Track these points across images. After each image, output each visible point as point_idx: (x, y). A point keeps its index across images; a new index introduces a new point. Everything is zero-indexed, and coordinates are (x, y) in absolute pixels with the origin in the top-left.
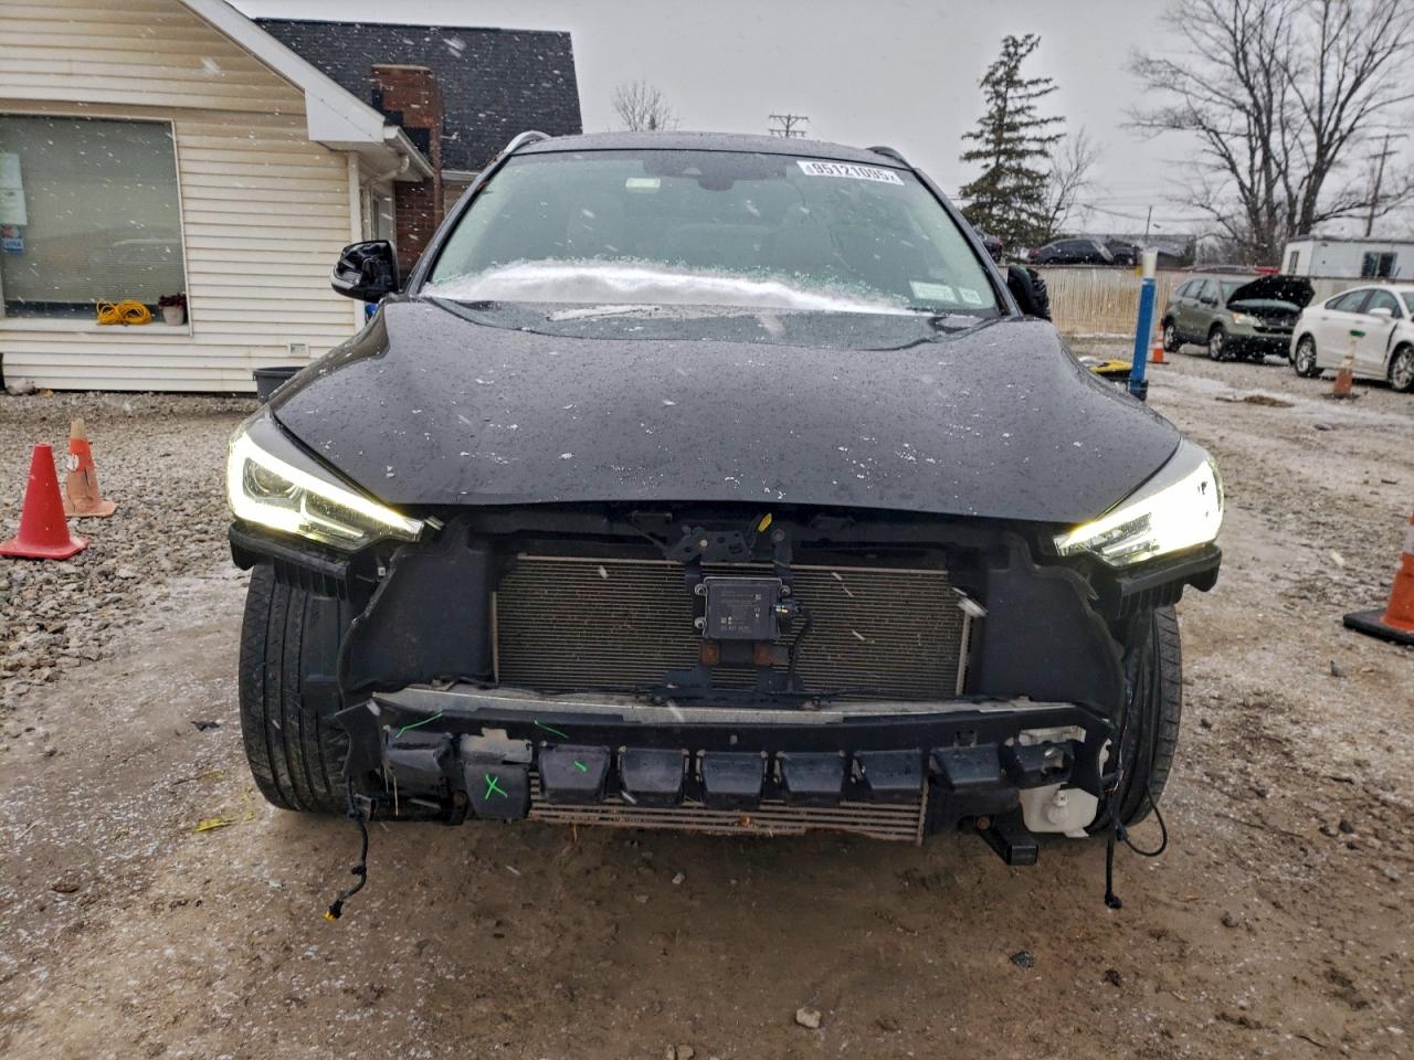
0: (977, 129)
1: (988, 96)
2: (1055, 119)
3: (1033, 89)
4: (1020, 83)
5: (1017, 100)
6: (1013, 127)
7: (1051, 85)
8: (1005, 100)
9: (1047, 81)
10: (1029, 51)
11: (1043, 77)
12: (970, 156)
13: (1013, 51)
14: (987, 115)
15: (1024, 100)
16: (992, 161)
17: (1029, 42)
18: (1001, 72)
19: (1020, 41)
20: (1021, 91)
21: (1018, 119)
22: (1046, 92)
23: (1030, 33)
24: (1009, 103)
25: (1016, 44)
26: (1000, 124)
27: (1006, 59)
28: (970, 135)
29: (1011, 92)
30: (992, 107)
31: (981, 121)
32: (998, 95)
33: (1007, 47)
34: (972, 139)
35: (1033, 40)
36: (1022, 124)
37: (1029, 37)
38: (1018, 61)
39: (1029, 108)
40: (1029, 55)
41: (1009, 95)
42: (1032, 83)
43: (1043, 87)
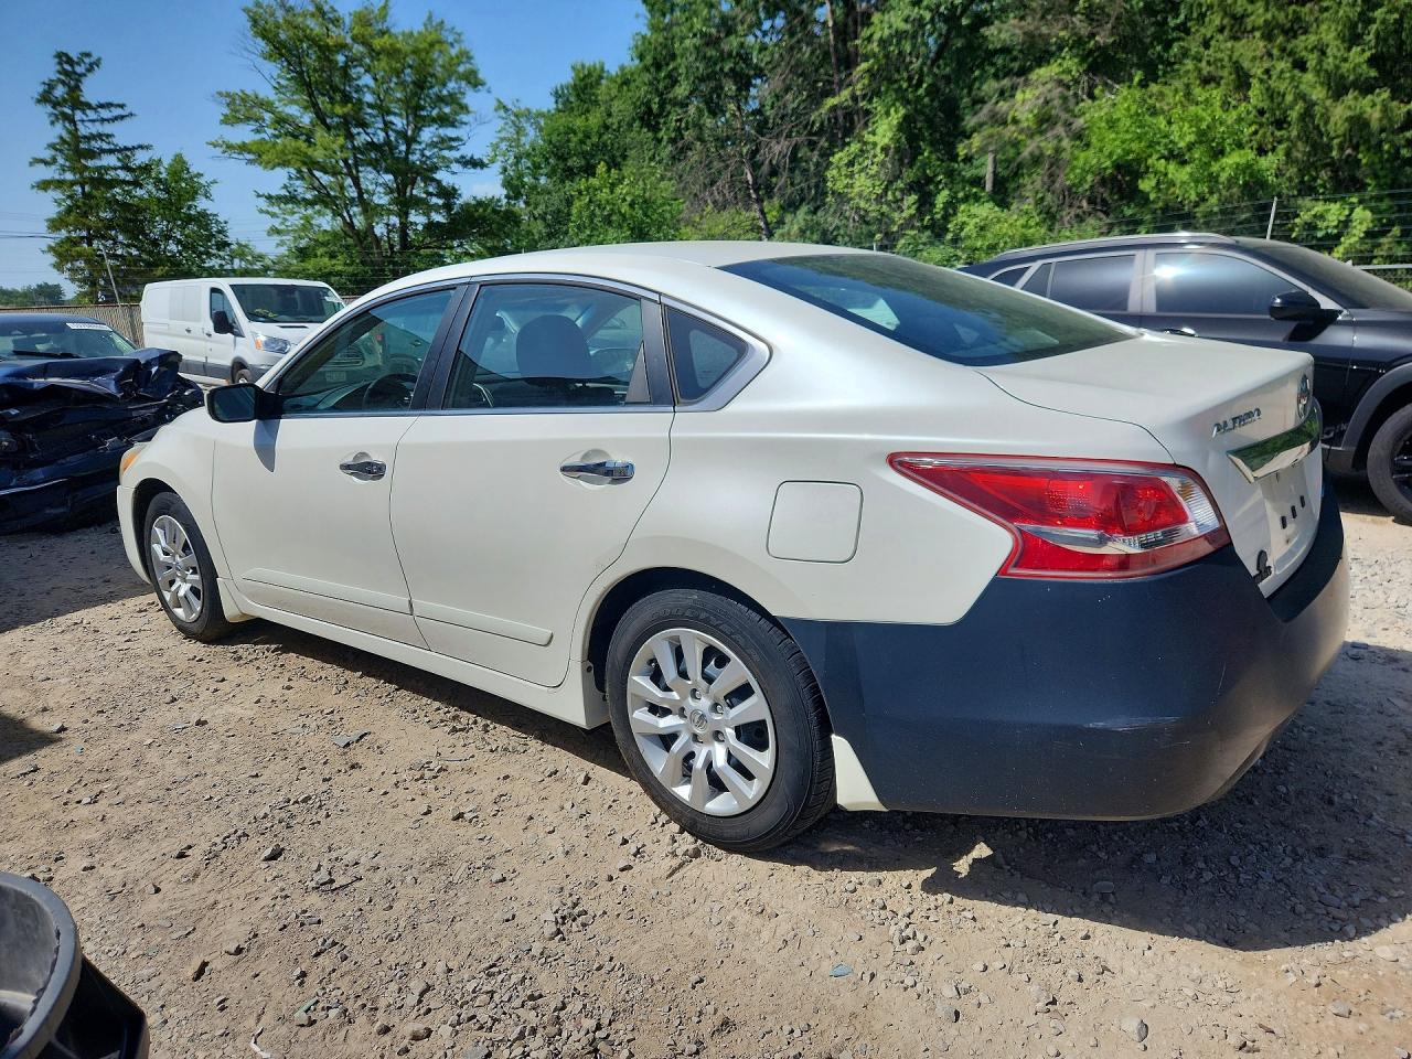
0: (47, 154)
1: (53, 118)
2: (141, 147)
3: (105, 114)
4: (89, 106)
5: (86, 124)
6: (92, 154)
7: (126, 111)
8: (73, 122)
9: (122, 106)
10: (90, 69)
11: (121, 103)
12: (44, 185)
13: (72, 68)
14: (58, 141)
15: (97, 124)
16: (75, 191)
17: (87, 60)
18: (60, 91)
19: (76, 59)
20: (91, 114)
21: (96, 144)
22: (122, 117)
23: (86, 50)
24: (80, 126)
25: (70, 61)
26: (76, 149)
27: (63, 77)
28: (39, 161)
29: (78, 115)
30: (59, 130)
31: (52, 146)
33: (60, 63)
34: (43, 165)
35: (92, 59)
36: (104, 151)
37: (88, 55)
38: (79, 81)
39: (108, 136)
40: (89, 75)
41: (77, 118)
42: (102, 106)
43: (117, 112)
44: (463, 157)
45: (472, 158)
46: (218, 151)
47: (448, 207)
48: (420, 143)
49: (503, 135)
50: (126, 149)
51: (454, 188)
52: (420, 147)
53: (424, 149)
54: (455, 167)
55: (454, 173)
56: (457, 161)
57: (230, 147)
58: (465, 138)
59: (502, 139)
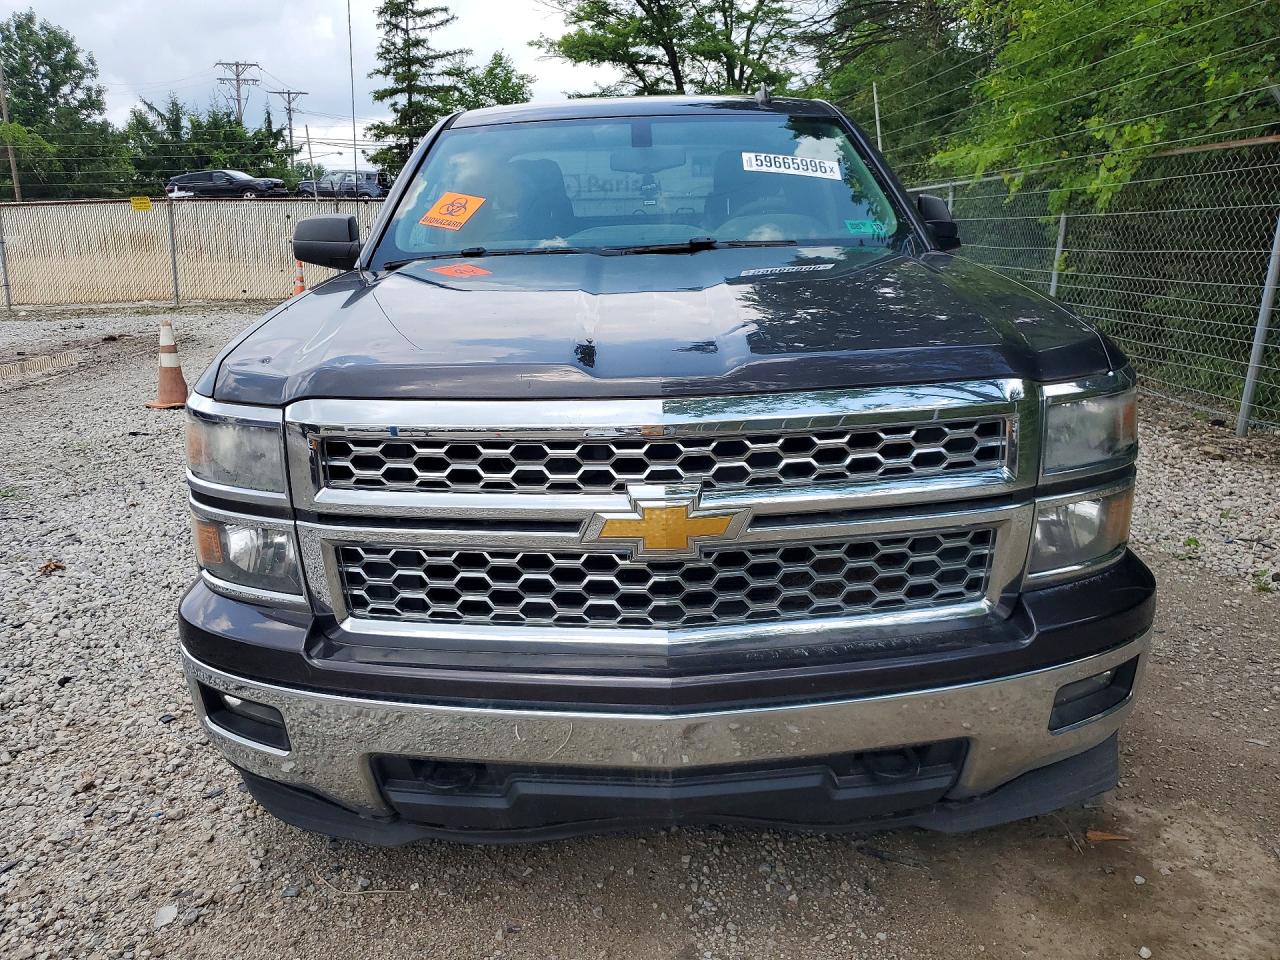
0: (381, 65)
1: (382, 28)
2: (461, 51)
3: (429, 20)
4: (418, 14)
5: (418, 31)
6: (421, 61)
7: (451, 13)
8: (406, 31)
9: (445, 10)
11: (443, 6)
12: (380, 96)
15: (425, 29)
16: (402, 100)
20: (419, 21)
21: (418, 52)
22: (447, 21)
24: (412, 34)
26: (405, 58)
28: (378, 72)
29: (411, 23)
30: (393, 40)
31: (380, 56)
32: (396, 27)
34: (380, 76)
36: (426, 58)
39: (424, 41)
41: (410, 27)
42: (427, 12)
43: (440, 16)
46: (543, 51)
50: (448, 54)
57: (552, 44)
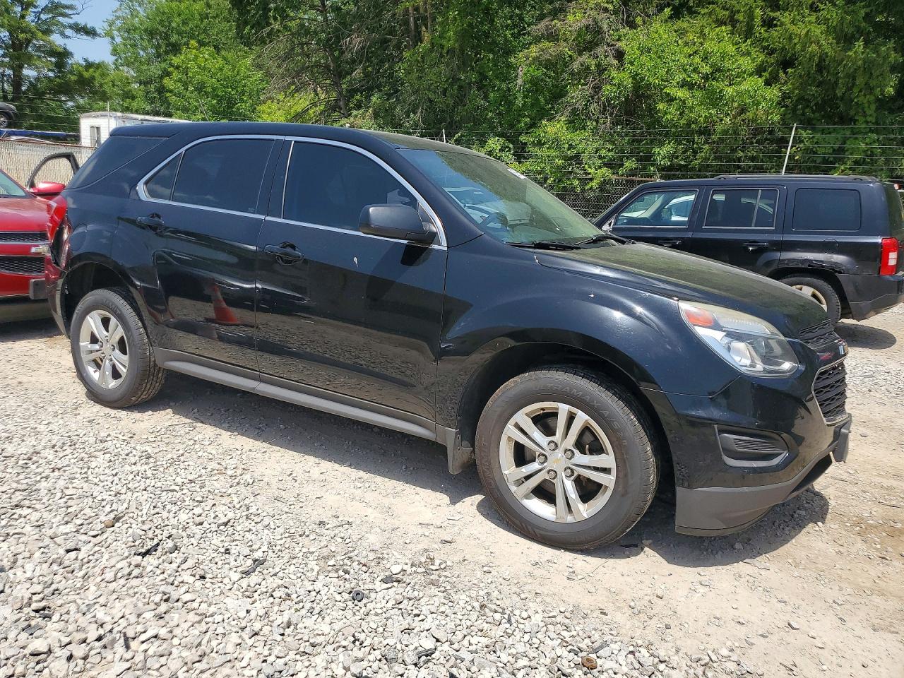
44: (76, 24)
45: (86, 25)
47: (60, 65)
48: (36, 7)
49: (119, 13)
51: (65, 49)
52: (36, 10)
53: (40, 13)
54: (68, 32)
55: (68, 37)
56: (71, 27)
58: (80, 8)
59: (118, 18)
